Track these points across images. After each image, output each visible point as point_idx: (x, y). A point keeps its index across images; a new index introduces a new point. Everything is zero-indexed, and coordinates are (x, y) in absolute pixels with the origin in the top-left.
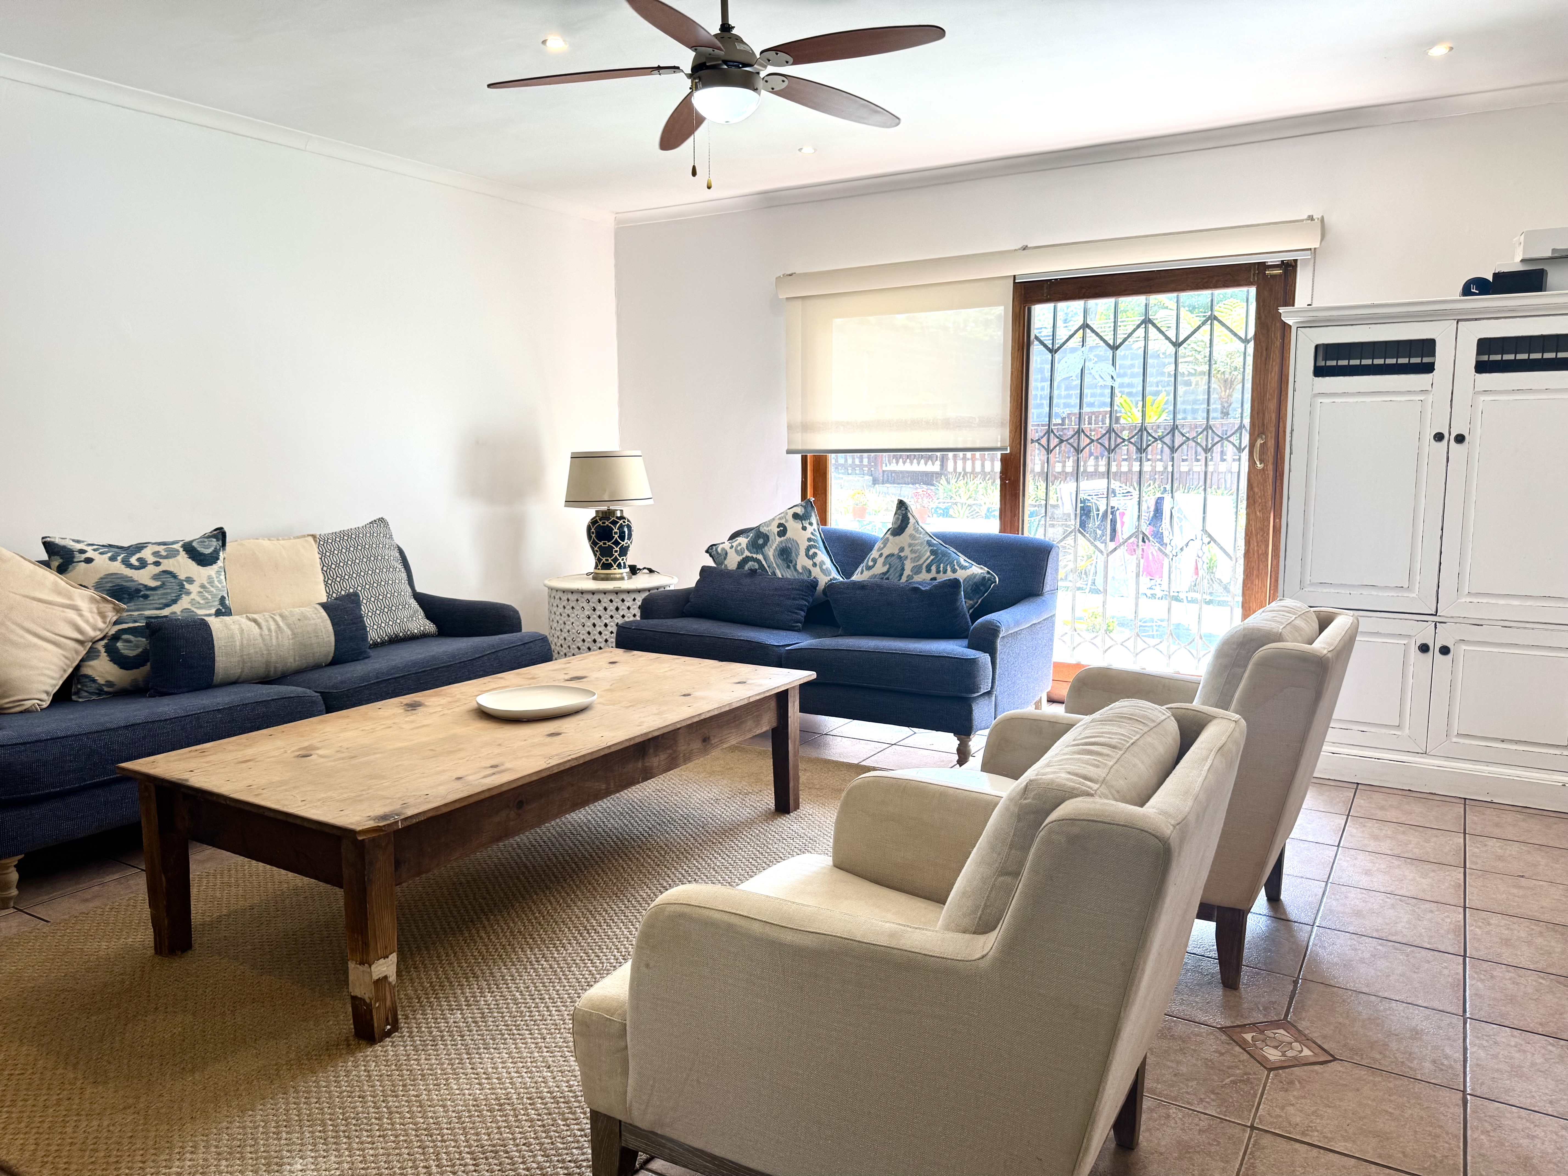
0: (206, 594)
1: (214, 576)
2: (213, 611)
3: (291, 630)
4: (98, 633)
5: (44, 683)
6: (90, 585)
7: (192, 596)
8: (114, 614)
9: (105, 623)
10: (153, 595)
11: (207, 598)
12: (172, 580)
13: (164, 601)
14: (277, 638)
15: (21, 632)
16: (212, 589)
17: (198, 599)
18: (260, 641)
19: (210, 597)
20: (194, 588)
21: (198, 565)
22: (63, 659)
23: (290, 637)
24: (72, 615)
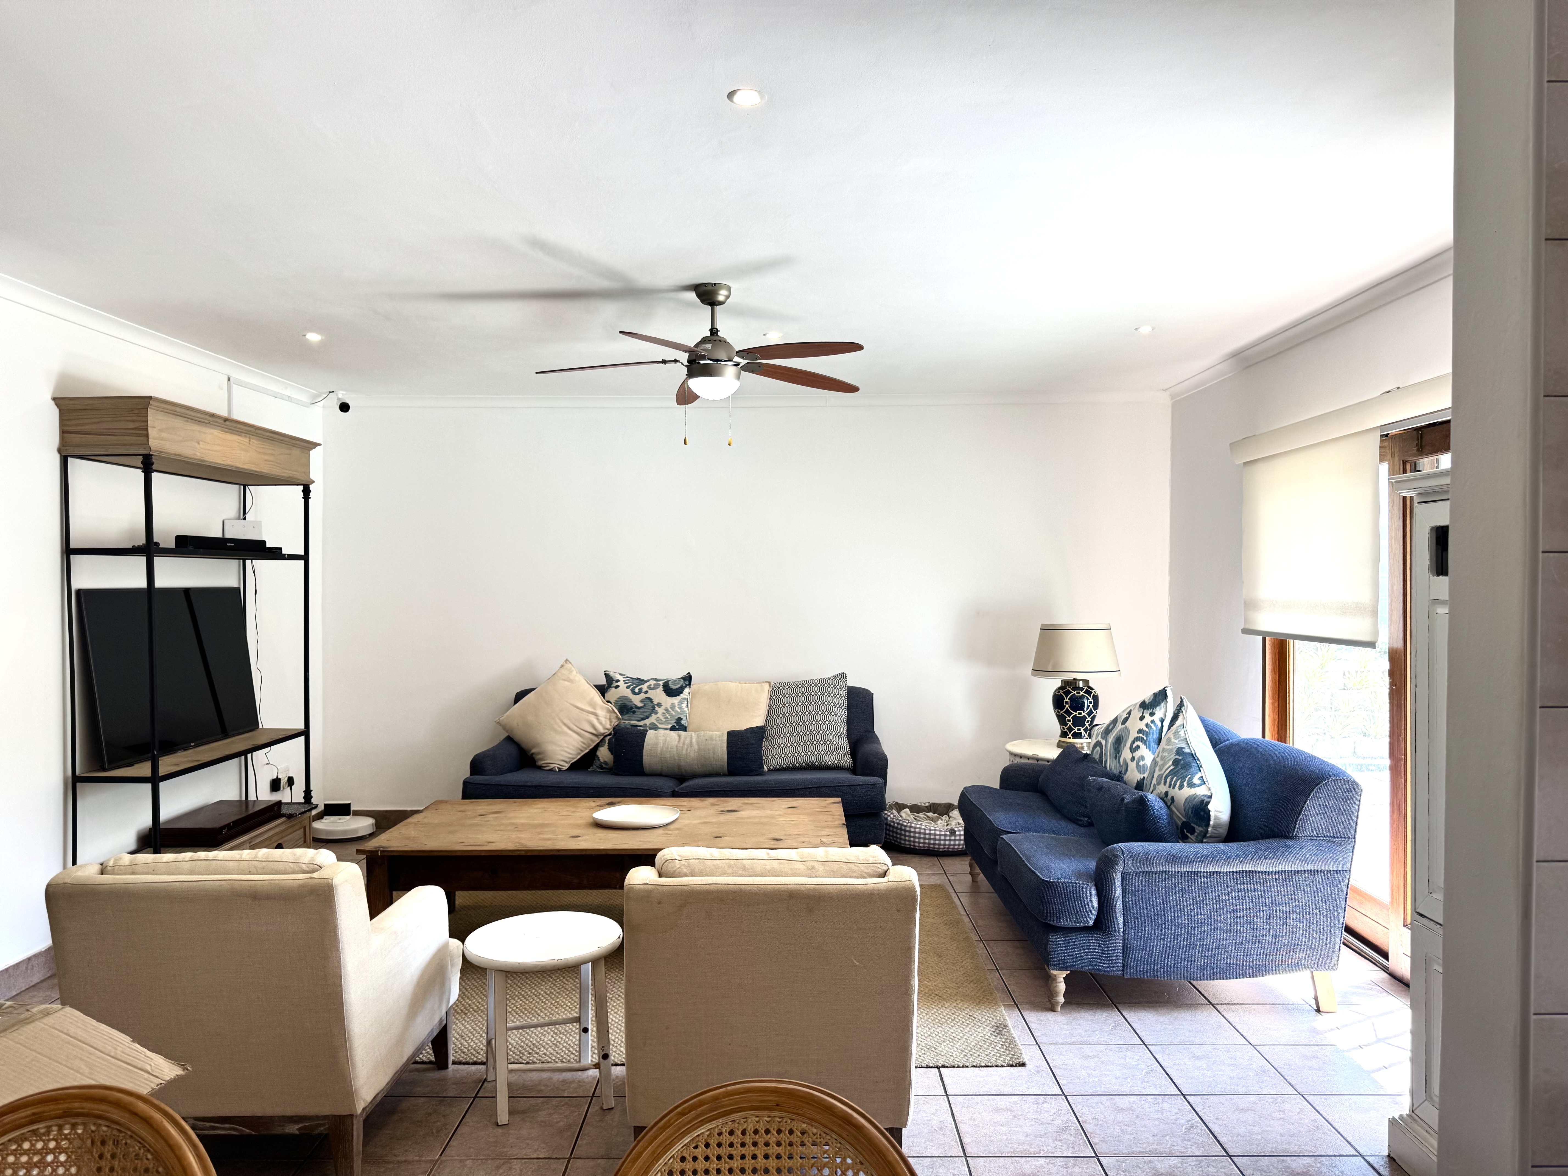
0: (667, 715)
1: (676, 704)
2: (669, 726)
3: (698, 745)
4: (607, 731)
5: (562, 755)
6: (612, 701)
7: (658, 715)
8: (616, 720)
9: (611, 725)
10: (638, 711)
11: (667, 718)
12: (650, 703)
13: (642, 716)
14: (687, 750)
15: (561, 724)
16: (672, 712)
17: (661, 717)
18: (675, 750)
19: (669, 717)
20: (660, 710)
21: (667, 695)
22: (581, 743)
23: (696, 750)
24: (593, 719)
